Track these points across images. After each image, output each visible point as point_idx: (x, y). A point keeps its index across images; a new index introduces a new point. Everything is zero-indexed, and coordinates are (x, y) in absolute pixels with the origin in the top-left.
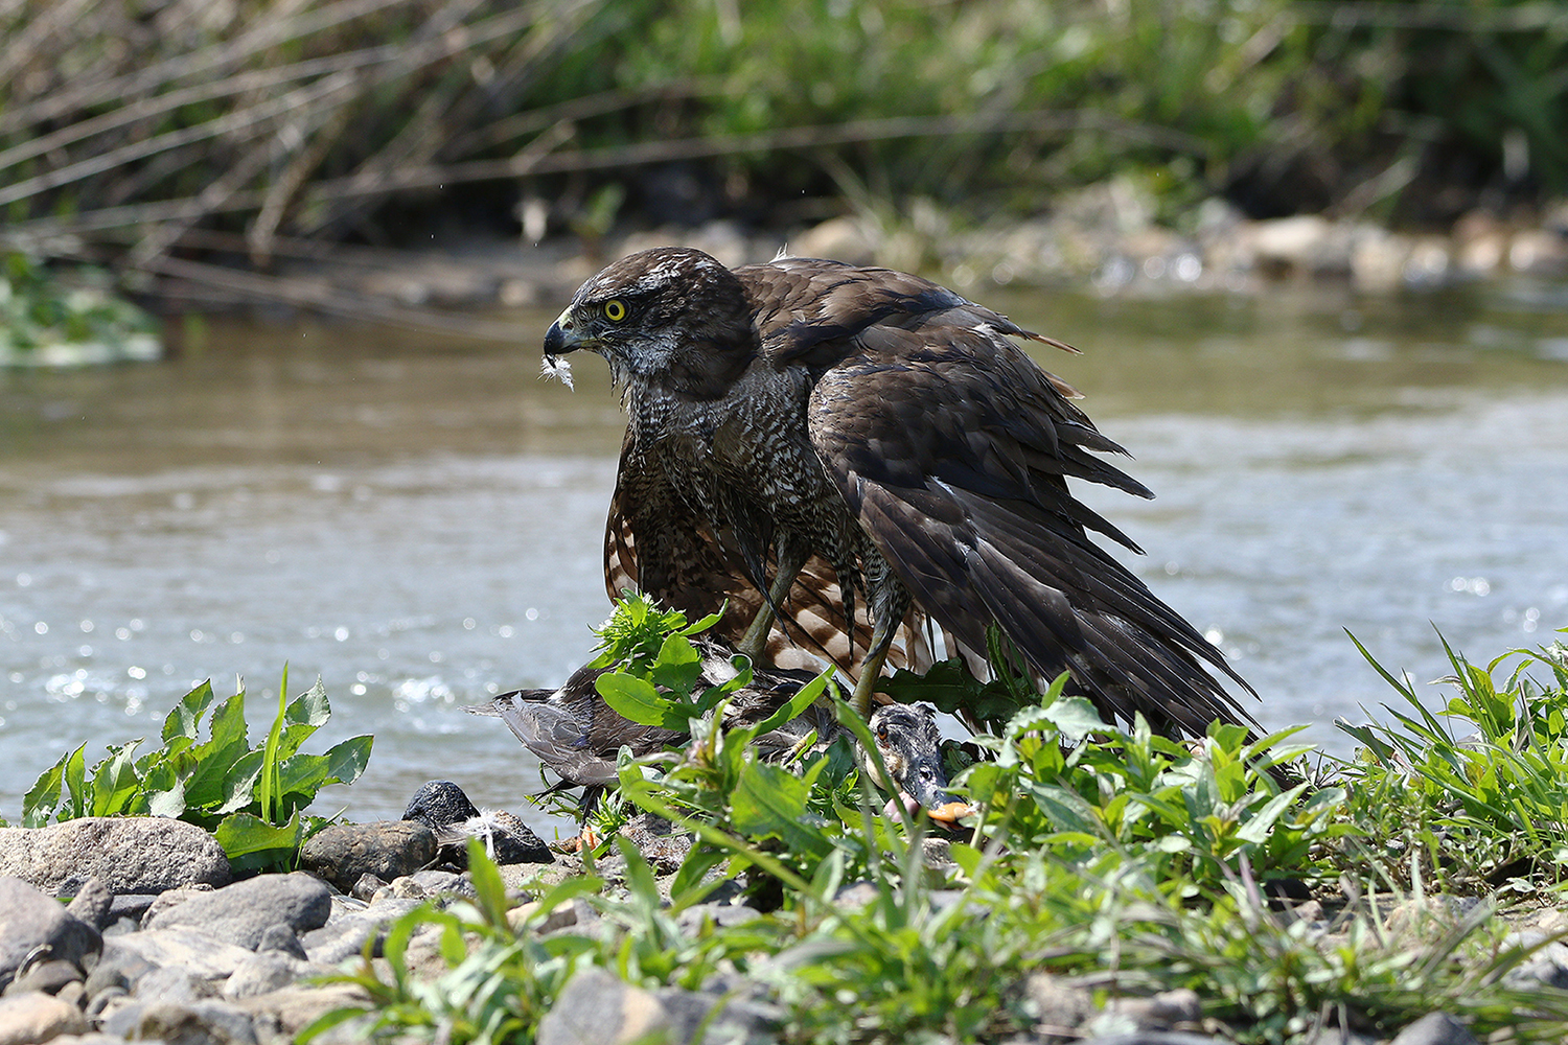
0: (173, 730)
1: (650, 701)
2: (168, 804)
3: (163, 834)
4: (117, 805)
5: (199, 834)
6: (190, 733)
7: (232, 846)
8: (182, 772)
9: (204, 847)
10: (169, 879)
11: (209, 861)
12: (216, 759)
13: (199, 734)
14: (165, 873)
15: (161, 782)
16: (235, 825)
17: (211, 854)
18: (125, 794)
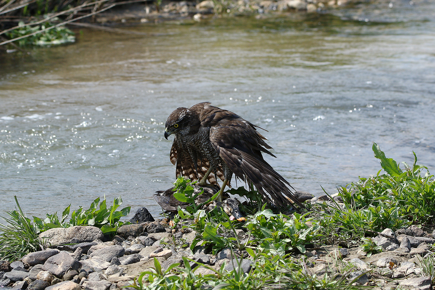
0: (92, 207)
1: (184, 198)
2: (91, 222)
3: (91, 229)
4: (82, 222)
5: (97, 229)
6: (96, 207)
7: (104, 231)
8: (94, 216)
9: (98, 232)
10: (92, 238)
11: (100, 235)
12: (100, 213)
13: (97, 209)
14: (91, 237)
15: (90, 217)
16: (105, 227)
17: (100, 233)
18: (83, 220)
